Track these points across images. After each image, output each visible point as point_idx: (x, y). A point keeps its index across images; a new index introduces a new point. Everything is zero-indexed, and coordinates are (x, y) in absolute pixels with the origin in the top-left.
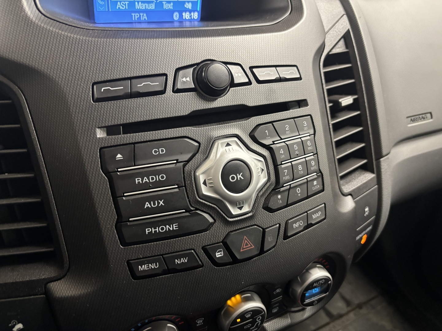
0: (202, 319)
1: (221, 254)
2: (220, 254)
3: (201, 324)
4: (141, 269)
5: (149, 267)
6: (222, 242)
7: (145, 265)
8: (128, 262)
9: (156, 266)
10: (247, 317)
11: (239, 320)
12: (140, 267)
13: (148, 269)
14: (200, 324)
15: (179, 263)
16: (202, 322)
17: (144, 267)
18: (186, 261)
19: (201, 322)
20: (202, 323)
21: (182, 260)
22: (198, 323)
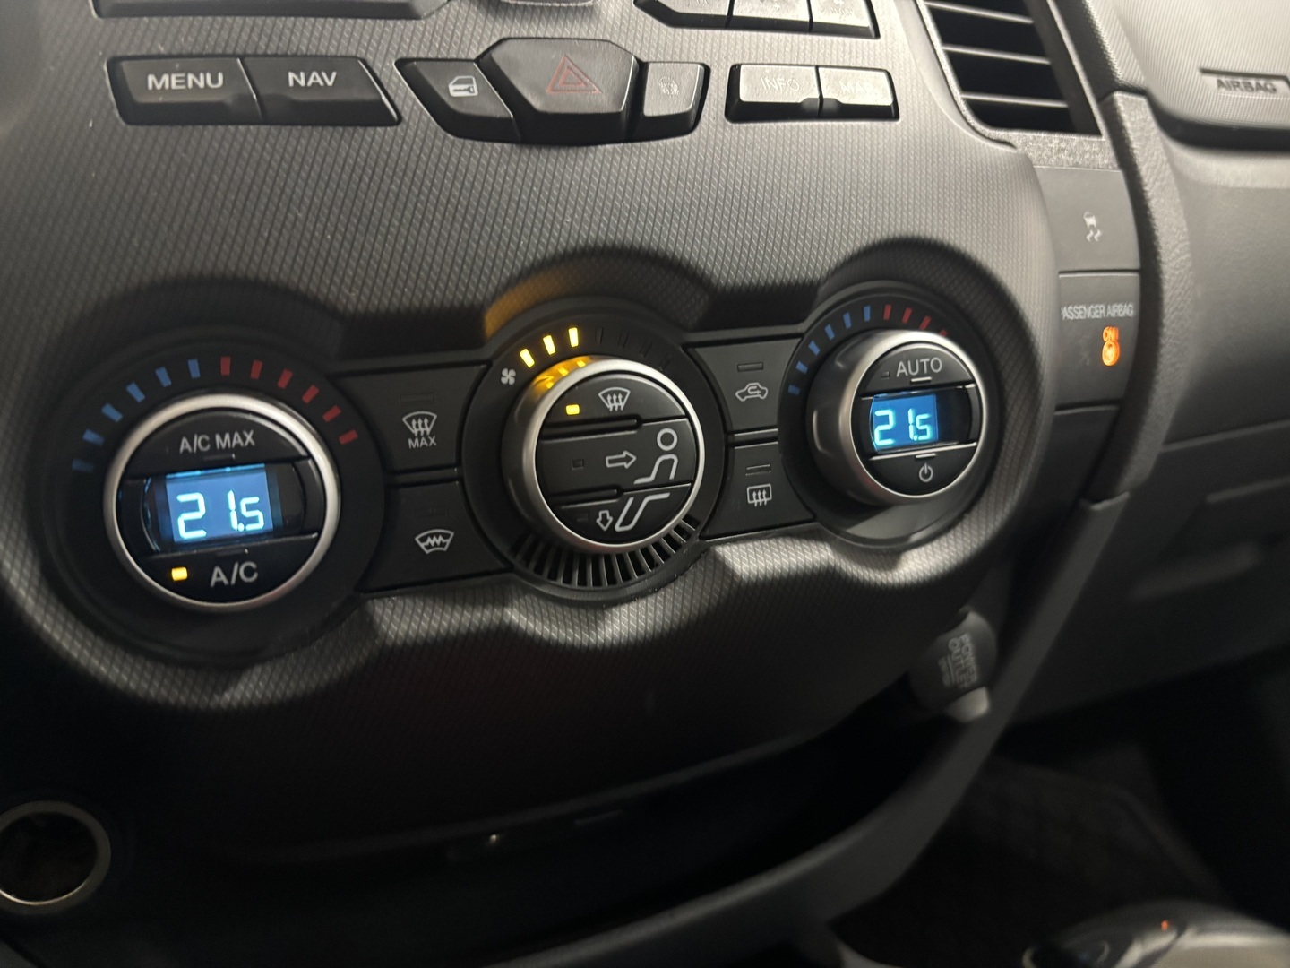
0: (430, 418)
1: (468, 90)
2: (465, 90)
3: (429, 441)
4: (154, 85)
5: (186, 83)
6: (477, 60)
7: (174, 77)
8: (114, 64)
9: (215, 80)
10: (610, 406)
11: (573, 410)
12: (151, 78)
13: (183, 87)
14: (424, 441)
15: (302, 83)
16: (431, 435)
17: (170, 81)
18: (330, 83)
19: (428, 430)
20: (432, 441)
21: (315, 78)
22: (415, 431)
